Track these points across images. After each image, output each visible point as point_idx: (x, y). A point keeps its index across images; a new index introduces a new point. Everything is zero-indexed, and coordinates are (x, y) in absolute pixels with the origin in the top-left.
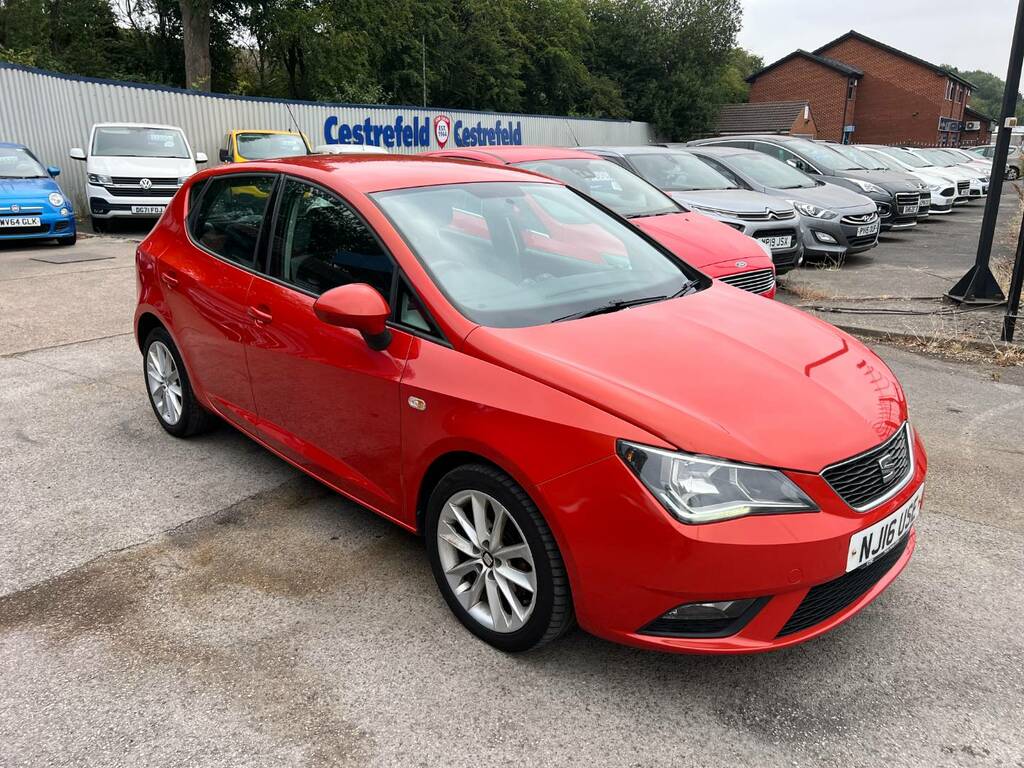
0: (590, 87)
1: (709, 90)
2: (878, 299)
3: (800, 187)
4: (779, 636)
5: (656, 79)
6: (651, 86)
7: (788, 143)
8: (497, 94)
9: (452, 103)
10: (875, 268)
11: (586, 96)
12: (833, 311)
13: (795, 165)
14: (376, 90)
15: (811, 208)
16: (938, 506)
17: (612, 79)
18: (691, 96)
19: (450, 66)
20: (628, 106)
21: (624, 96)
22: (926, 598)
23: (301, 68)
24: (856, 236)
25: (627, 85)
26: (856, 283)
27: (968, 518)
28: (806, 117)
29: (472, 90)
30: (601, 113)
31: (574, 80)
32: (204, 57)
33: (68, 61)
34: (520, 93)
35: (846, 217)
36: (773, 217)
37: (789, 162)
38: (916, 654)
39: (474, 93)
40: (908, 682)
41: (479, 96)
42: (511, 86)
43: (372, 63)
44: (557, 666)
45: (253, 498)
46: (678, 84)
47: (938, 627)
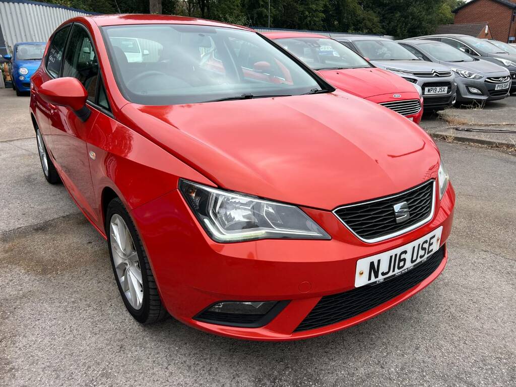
0: (362, 16)
1: (430, 17)
2: (499, 125)
3: (463, 61)
4: (296, 331)
5: (400, 12)
6: (397, 15)
7: (461, 38)
8: (310, 22)
9: (285, 26)
10: (505, 109)
11: (359, 22)
12: (466, 131)
13: (464, 51)
14: (244, 19)
15: (467, 73)
16: (489, 247)
17: (375, 12)
18: (419, 20)
19: (284, 6)
20: (383, 27)
21: (381, 21)
22: (453, 310)
23: (208, 10)
24: (494, 90)
25: (383, 15)
26: (488, 116)
27: (508, 257)
28: (486, 32)
29: (296, 19)
30: (367, 31)
31: (353, 13)
32: (159, 4)
33: (91, 5)
34: (322, 20)
35: (488, 78)
36: (436, 75)
37: (461, 49)
38: (427, 351)
39: (297, 20)
40: (410, 372)
41: (300, 22)
42: (317, 17)
43: (243, 6)
44: (167, 334)
45: (64, 217)
46: (412, 14)
47: (453, 331)
